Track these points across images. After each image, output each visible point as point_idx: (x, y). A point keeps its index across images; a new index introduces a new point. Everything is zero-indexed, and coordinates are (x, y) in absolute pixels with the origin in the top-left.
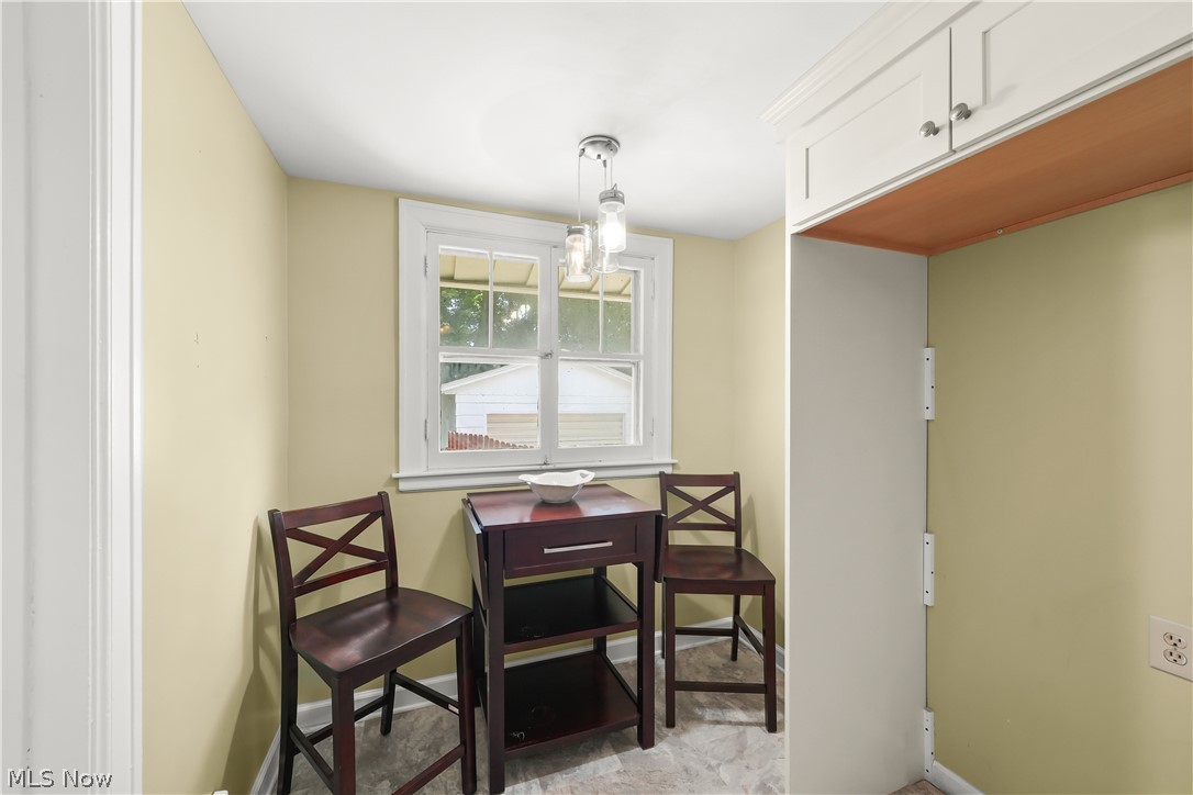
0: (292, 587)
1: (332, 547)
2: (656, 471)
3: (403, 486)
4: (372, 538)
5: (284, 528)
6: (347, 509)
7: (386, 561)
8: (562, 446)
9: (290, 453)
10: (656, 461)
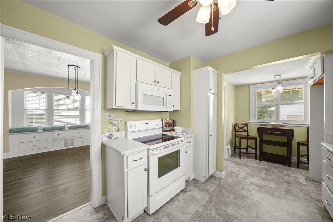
0: (236, 131)
1: (240, 128)
2: (307, 126)
3: (250, 123)
4: (245, 128)
5: (235, 125)
6: (243, 124)
7: (247, 131)
8: (280, 119)
9: (236, 118)
10: (308, 124)
